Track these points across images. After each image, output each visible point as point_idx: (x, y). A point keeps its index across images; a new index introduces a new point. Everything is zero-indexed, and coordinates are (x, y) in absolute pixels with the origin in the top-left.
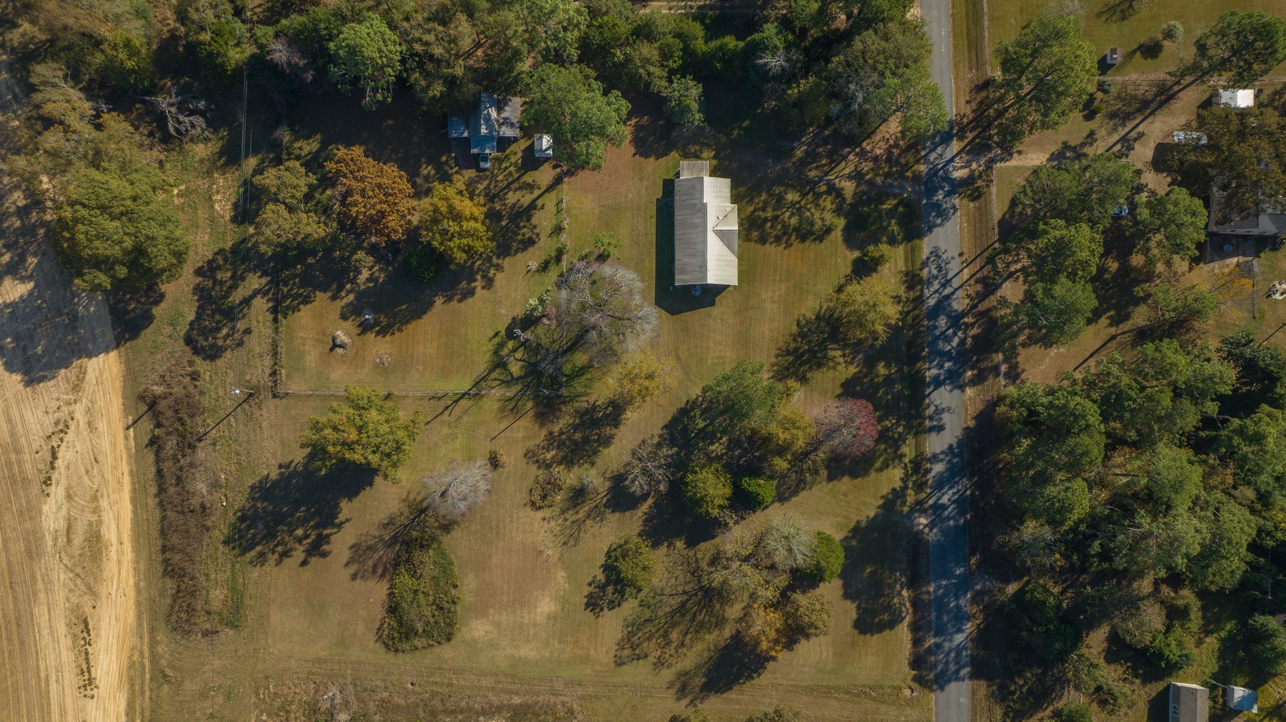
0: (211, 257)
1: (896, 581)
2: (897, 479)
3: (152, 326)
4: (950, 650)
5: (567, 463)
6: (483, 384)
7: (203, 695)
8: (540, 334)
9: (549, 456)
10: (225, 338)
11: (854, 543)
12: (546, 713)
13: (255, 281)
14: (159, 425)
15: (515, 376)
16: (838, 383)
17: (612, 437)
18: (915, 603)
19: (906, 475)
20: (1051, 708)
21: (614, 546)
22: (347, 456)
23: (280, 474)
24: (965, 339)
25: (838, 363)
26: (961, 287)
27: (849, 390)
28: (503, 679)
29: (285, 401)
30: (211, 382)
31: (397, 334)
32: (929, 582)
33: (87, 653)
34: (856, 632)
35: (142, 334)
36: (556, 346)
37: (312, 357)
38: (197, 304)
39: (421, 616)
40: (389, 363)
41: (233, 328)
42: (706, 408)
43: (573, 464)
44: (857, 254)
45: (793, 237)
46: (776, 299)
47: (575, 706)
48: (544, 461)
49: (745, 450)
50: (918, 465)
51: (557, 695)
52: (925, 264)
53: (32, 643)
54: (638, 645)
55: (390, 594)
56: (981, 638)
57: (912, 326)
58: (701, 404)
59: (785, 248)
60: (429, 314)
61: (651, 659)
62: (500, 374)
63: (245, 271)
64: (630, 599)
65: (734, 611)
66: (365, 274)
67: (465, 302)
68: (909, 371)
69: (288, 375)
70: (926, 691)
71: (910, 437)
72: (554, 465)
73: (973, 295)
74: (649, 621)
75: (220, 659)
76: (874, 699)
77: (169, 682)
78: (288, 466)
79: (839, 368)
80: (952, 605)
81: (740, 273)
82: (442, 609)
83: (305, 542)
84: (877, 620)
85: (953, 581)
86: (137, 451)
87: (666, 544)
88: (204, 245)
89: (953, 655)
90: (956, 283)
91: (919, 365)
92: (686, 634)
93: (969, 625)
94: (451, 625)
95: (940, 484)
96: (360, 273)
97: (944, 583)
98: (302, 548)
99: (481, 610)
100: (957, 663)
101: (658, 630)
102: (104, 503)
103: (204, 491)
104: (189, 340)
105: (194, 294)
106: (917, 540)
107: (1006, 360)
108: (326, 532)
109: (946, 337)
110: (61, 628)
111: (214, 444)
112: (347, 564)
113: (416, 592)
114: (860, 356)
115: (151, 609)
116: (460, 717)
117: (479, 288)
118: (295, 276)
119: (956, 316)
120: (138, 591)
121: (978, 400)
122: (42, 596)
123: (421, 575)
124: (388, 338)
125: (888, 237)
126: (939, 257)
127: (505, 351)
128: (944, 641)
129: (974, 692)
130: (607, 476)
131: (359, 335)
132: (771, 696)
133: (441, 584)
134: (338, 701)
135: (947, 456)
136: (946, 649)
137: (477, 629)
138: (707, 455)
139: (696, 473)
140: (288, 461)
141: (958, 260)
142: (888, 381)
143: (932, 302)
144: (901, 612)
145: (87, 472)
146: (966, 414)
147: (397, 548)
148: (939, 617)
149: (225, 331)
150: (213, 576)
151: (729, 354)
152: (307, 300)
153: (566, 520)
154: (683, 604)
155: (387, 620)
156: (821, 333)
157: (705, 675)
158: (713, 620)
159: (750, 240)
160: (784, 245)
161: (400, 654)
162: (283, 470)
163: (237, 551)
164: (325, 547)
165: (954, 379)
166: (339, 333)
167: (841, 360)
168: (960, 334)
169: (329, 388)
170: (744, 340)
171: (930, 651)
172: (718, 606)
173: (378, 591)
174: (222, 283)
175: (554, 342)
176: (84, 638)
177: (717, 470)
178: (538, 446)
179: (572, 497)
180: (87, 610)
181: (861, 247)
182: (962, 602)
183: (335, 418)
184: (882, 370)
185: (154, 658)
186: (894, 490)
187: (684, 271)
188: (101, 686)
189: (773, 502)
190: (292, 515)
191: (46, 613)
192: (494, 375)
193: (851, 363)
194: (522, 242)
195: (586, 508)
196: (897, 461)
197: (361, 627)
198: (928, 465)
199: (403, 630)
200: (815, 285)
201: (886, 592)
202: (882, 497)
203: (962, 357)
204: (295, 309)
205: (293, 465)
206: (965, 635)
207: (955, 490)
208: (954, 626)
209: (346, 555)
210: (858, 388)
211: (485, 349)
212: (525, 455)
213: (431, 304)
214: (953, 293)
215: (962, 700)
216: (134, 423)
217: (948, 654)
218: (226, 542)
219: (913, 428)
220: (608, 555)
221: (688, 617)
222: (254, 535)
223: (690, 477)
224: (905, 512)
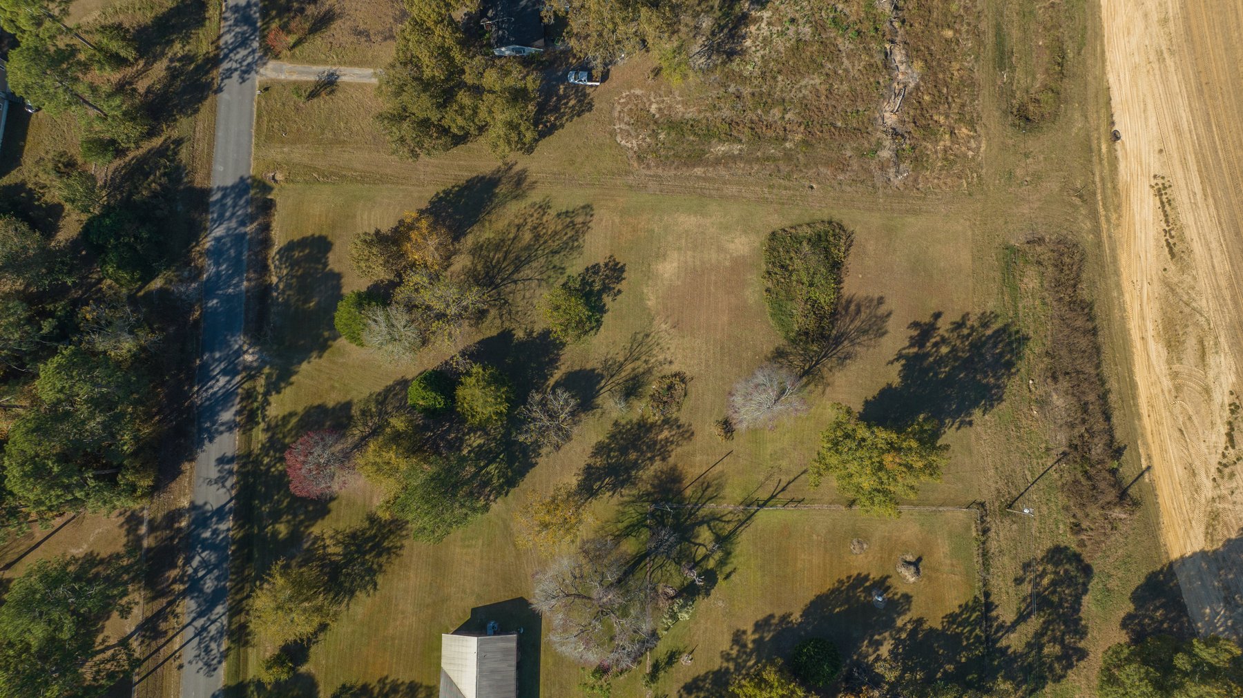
0: (1069, 672)
1: (284, 291)
2: (274, 405)
3: (1133, 589)
4: (230, 219)
5: (645, 425)
6: (742, 517)
7: (1037, 177)
8: (676, 576)
9: (666, 434)
10: (1044, 573)
11: (325, 334)
12: (667, 158)
13: (1015, 641)
14: (1113, 472)
15: (705, 526)
16: (333, 514)
17: (594, 455)
18: (264, 268)
19: (264, 409)
20: (127, 159)
21: (592, 332)
22: (894, 436)
23: (971, 415)
24: (184, 565)
25: (332, 537)
26: (184, 627)
27: (320, 507)
28: (713, 192)
29: (971, 499)
30: (1056, 522)
31: (844, 577)
32: (247, 291)
33: (1167, 221)
34: (330, 239)
35: (1143, 580)
36: (659, 561)
37: (942, 551)
38: (1081, 614)
39: (805, 259)
40: (852, 542)
41: (1037, 585)
42: (486, 487)
43: (639, 424)
44: (303, 669)
45: (376, 691)
46: (400, 616)
47: (636, 165)
48: (671, 427)
49: (442, 439)
50: (250, 419)
51: (656, 176)
52: (224, 655)
53: (1226, 233)
54: (567, 226)
55: (840, 282)
56: (195, 231)
57: (245, 580)
58: (491, 492)
59: (387, 677)
60: (807, 601)
61: (553, 212)
62: (723, 528)
63: (1027, 654)
64: (575, 275)
65: (462, 262)
66: (885, 650)
67: (764, 615)
68: (252, 527)
69: (968, 529)
70: (259, 177)
71: (256, 451)
72: (659, 422)
73: (171, 617)
74: (555, 253)
75: (1023, 215)
76: (315, 169)
77: (1076, 190)
78: (962, 423)
79: (331, 532)
80: (224, 267)
81: (439, 649)
82: (782, 267)
83: (938, 339)
84: (307, 251)
85: (221, 292)
86: (1136, 442)
87: (535, 335)
88: (1079, 688)
89: (228, 214)
90: (190, 632)
91: (240, 534)
92: (514, 238)
93: (207, 245)
94: (772, 249)
95: (226, 398)
96: (891, 652)
97: (230, 290)
98: (941, 332)
99: (739, 265)
100: (224, 205)
101: (545, 242)
102: (1167, 383)
103: (1055, 397)
104: (1087, 571)
105: (1086, 627)
106: (257, 336)
107: (139, 539)
108: (915, 350)
109: (206, 567)
110: (1198, 248)
111: (1048, 449)
112: (889, 315)
113: (811, 285)
114: (306, 546)
115: (1103, 267)
116: (759, 154)
117: (749, 632)
118: (967, 648)
119: (192, 592)
120: (1118, 286)
121: (176, 493)
122: (1223, 283)
123: (806, 303)
124: (855, 573)
125: (265, 689)
126: (207, 664)
127: (718, 555)
128: (236, 229)
129: (208, 176)
130: (599, 411)
131: (888, 577)
132: (425, 173)
133: (783, 293)
134: (892, 171)
135: (217, 430)
137: (743, 245)
138: (487, 434)
139: (496, 413)
140: (963, 429)
141: (184, 660)
142: (276, 516)
143: (220, 609)
144: (280, 260)
145: (1190, 418)
146: (190, 477)
147: (834, 332)
149: (1046, 581)
150: (1038, 302)
151: (458, 550)
152: (952, 618)
153: (646, 362)
154: (517, 269)
155: (841, 254)
156: (349, 574)
157: (495, 195)
158: (484, 253)
159: (428, 688)
160: (389, 680)
161: (826, 219)
162: (968, 419)
163: (1014, 329)
164: (915, 333)
165: (201, 517)
166: (912, 580)
167: (328, 542)
168: (190, 571)
169: (920, 513)
170: (439, 566)
171: (252, 218)
172: (479, 268)
173: (852, 286)
174: (1054, 640)
175: (661, 566)
176: (1172, 237)
177: (473, 416)
178: (678, 445)
179: (640, 387)
180: (1172, 267)
181: (297, 678)
182: (213, 269)
183: (911, 481)
184: (283, 529)
185: (1094, 215)
186: (278, 392)
187: (505, 651)
188: (1147, 188)
189: (413, 379)
190: (953, 368)
191: (1216, 265)
192: (730, 527)
193: (317, 538)
194: (699, 689)
195: (623, 374)
196: (273, 424)
197: (871, 247)
198: (238, 419)
199: (824, 244)
200: (353, 632)
201: (294, 280)
202: (292, 384)
203: (190, 543)
204: (965, 608)
205: (956, 425)
206: (213, 235)
207: (211, 391)
208: (224, 244)
209: (891, 324)
210: (311, 508)
211: (741, 559)
212: (692, 434)
213: (806, 613)
214: (194, 619)
215: (221, 168)
216: (1142, 474)
217: (233, 214)
218: (1026, 338)
219: (253, 462)
220: (599, 323)
221: (512, 256)
222: (995, 346)
223: (503, 408)
224: (268, 367)
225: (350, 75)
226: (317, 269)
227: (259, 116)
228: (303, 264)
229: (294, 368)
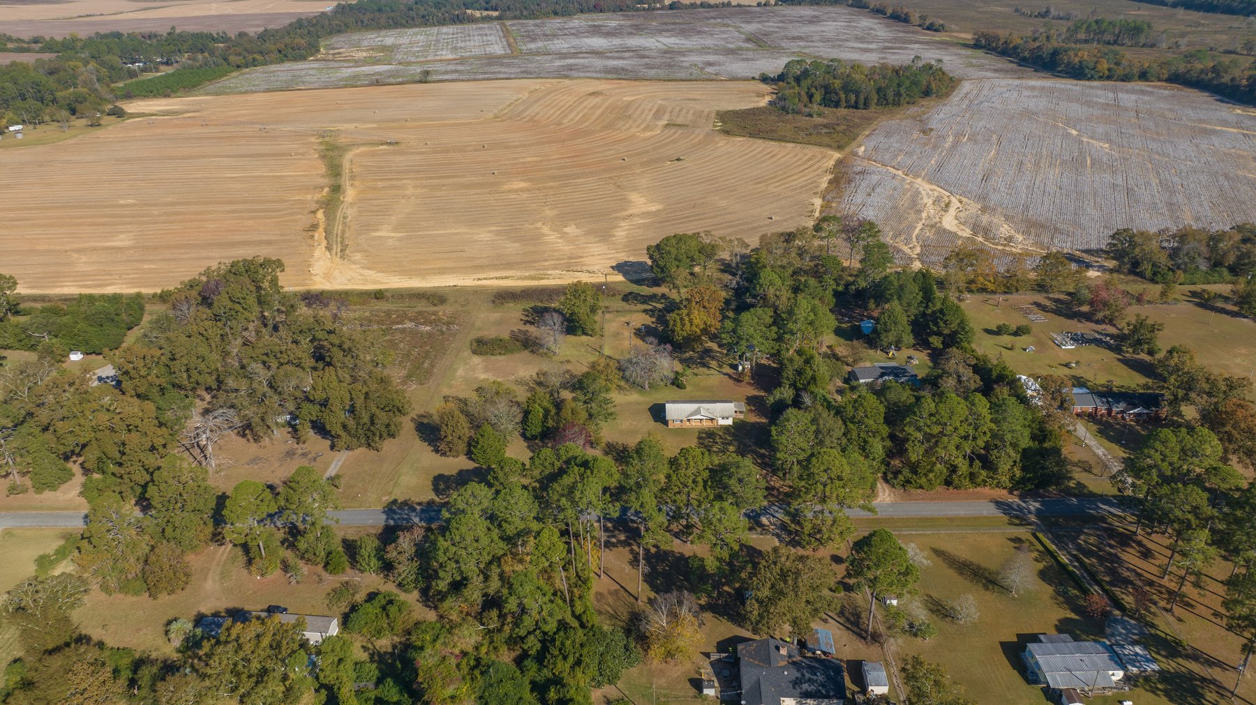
0: (671, 296)
3: (637, 286)
4: (409, 516)
6: (607, 358)
7: (466, 300)
9: (567, 376)
10: (632, 301)
13: (659, 306)
28: (448, 367)
30: (616, 300)
31: (635, 337)
33: (493, 279)
34: (436, 475)
35: (633, 284)
37: (625, 319)
38: (648, 294)
47: (426, 385)
51: (434, 381)
53: (500, 270)
54: (453, 402)
55: (502, 339)
61: (444, 406)
62: (610, 361)
63: (664, 303)
70: (385, 505)
75: (482, 303)
77: (474, 293)
82: (490, 352)
83: (531, 320)
84: (441, 484)
89: (406, 517)
94: (481, 354)
98: (528, 319)
99: (486, 361)
100: (399, 519)
104: (630, 293)
105: (653, 294)
112: (519, 329)
116: (433, 357)
120: (517, 286)
122: (518, 271)
124: (632, 335)
129: (376, 526)
131: (634, 328)
133: (503, 351)
136: (411, 514)
137: (477, 360)
145: (571, 277)
147: (524, 340)
148: (434, 510)
149: (635, 301)
150: (520, 304)
152: (651, 316)
153: (529, 381)
161: (470, 343)
164: (528, 324)
166: (636, 324)
171: (412, 508)
173: (504, 336)
174: (658, 299)
176: (499, 278)
178: (573, 373)
180: (512, 278)
191: (512, 272)
195: (535, 386)
204: (646, 314)
208: (425, 516)
209: (523, 328)
212: (567, 370)
215: (372, 521)
218: (536, 305)
222: (536, 310)
225: (332, 471)
226: (454, 479)
228: (449, 484)
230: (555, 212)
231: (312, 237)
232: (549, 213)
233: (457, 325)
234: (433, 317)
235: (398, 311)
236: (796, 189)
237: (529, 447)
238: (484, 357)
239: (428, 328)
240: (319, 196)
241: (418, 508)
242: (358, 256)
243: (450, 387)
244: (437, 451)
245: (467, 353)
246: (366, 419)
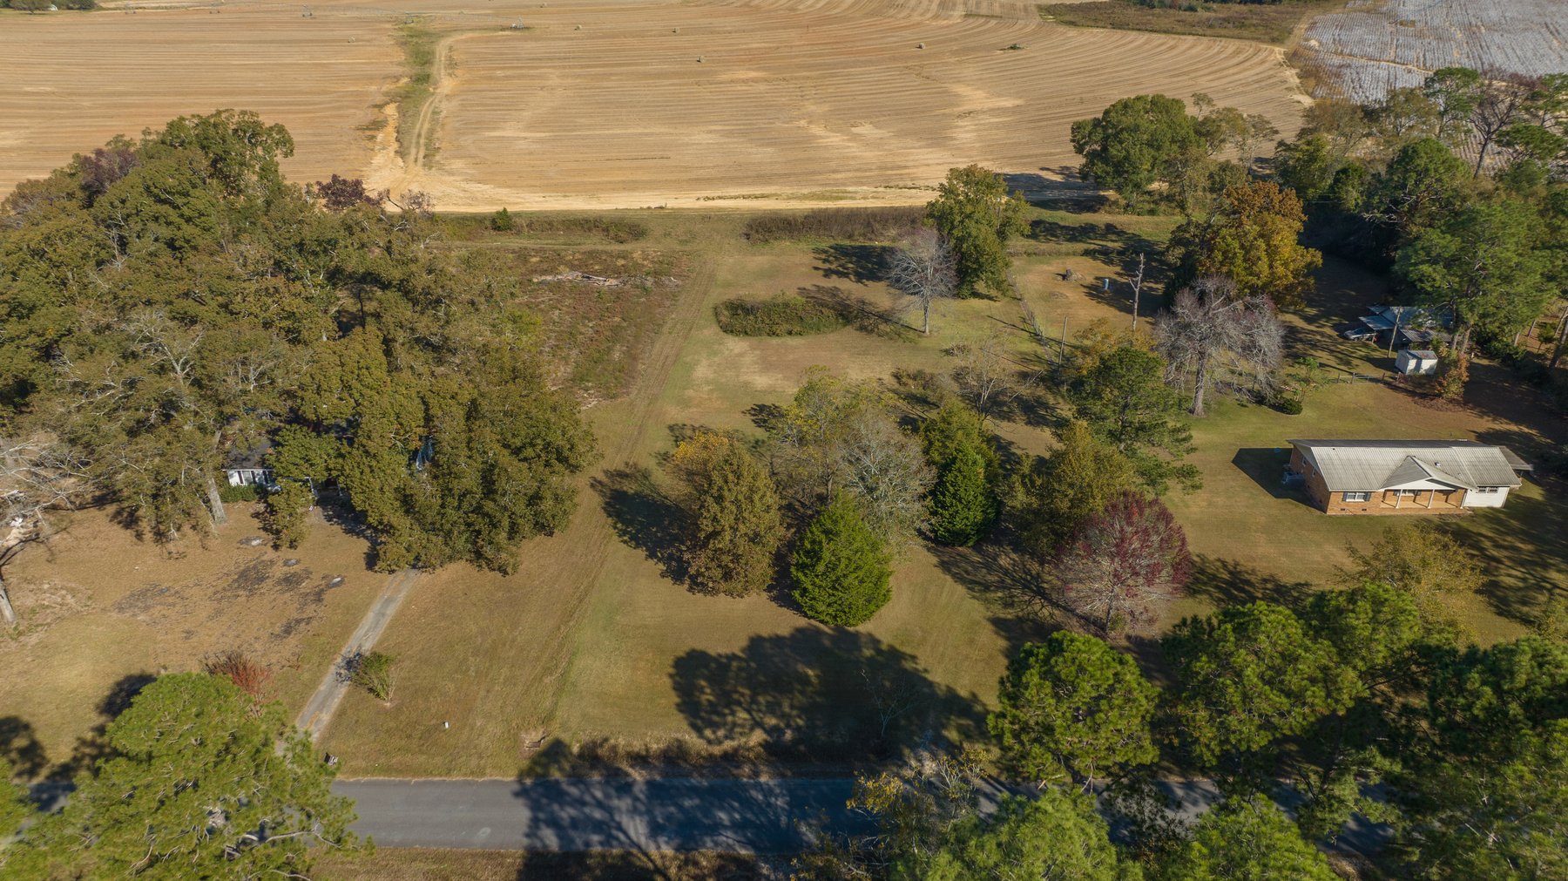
1: (783, 716)
4: (610, 810)
6: (1054, 343)
11: (868, 652)
15: (1072, 360)
18: (731, 758)
28: (670, 359)
31: (1094, 301)
34: (681, 654)
35: (1039, 208)
37: (1051, 267)
38: (1077, 226)
47: (622, 400)
51: (639, 390)
55: (788, 304)
70: (525, 764)
83: (839, 268)
85: (784, 819)
89: (598, 814)
93: (668, 851)
94: (743, 331)
97: (779, 801)
98: (832, 267)
99: (759, 348)
100: (574, 823)
104: (1040, 223)
105: (1086, 225)
108: (851, 276)
112: (815, 286)
124: (1087, 297)
128: (636, 802)
131: (1083, 285)
136: (616, 802)
137: (736, 345)
144: (715, 726)
147: (836, 305)
148: (695, 791)
149: (1055, 238)
152: (1107, 263)
161: (712, 309)
164: (835, 276)
171: (616, 774)
173: (789, 299)
176: (750, 197)
180: (775, 198)
182: (728, 837)
201: (761, 699)
202: (974, 695)
204: (1095, 259)
206: (643, 840)
208: (669, 818)
209: (826, 285)
212: (966, 367)
215: (482, 833)
218: (837, 245)
224: (945, 733)
225: (365, 638)
226: (740, 669)
227: (388, 770)
228: (728, 688)
229: (941, 691)
230: (826, 107)
231: (372, 138)
232: (811, 108)
233: (677, 276)
234: (621, 262)
235: (542, 250)
236: (1248, 84)
237: (945, 566)
238: (754, 340)
239: (613, 282)
240: (393, 87)
241: (638, 776)
242: (458, 164)
243: (685, 403)
244: (678, 572)
245: (711, 331)
246: (470, 480)
